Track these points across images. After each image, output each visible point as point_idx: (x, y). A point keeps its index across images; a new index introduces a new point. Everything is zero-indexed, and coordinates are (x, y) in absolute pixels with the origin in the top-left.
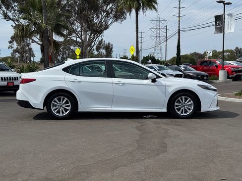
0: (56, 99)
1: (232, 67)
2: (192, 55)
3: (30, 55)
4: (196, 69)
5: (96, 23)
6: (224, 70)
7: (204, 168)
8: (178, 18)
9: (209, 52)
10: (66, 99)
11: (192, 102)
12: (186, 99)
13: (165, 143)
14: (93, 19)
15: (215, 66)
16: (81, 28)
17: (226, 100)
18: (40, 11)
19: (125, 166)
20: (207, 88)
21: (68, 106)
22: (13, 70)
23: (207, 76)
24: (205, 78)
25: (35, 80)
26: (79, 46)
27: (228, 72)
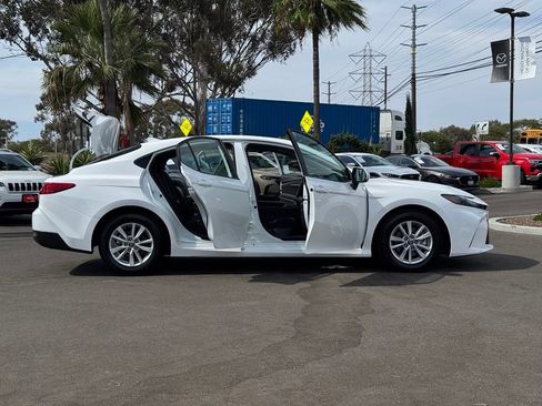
0: (120, 229)
1: (530, 158)
2: (445, 131)
3: (82, 135)
4: (450, 162)
5: (228, 63)
6: (514, 164)
7: (441, 381)
8: (410, 50)
9: (482, 125)
10: (142, 229)
11: (428, 234)
12: (415, 228)
13: (359, 326)
14: (221, 55)
15: (495, 155)
16: (194, 74)
17: (514, 231)
18: (99, 34)
19: (260, 376)
20: (463, 202)
21: (148, 245)
22: (36, 167)
23: (475, 178)
24: (471, 183)
25: (73, 186)
26: (191, 115)
27: (522, 170)
